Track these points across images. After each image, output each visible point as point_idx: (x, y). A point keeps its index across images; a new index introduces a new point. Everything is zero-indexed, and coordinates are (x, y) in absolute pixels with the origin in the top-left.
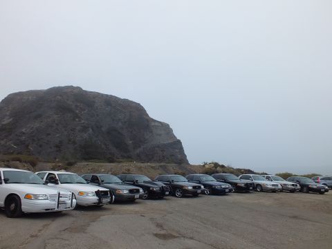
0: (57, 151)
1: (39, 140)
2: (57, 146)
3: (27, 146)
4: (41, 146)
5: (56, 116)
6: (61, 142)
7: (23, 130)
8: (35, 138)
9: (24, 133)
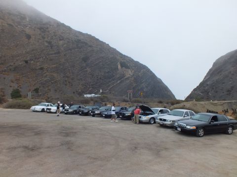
0: (227, 95)
1: (216, 88)
2: (228, 91)
3: (208, 93)
4: (217, 92)
5: (233, 68)
6: (232, 88)
7: (208, 83)
8: (214, 87)
9: (208, 85)
